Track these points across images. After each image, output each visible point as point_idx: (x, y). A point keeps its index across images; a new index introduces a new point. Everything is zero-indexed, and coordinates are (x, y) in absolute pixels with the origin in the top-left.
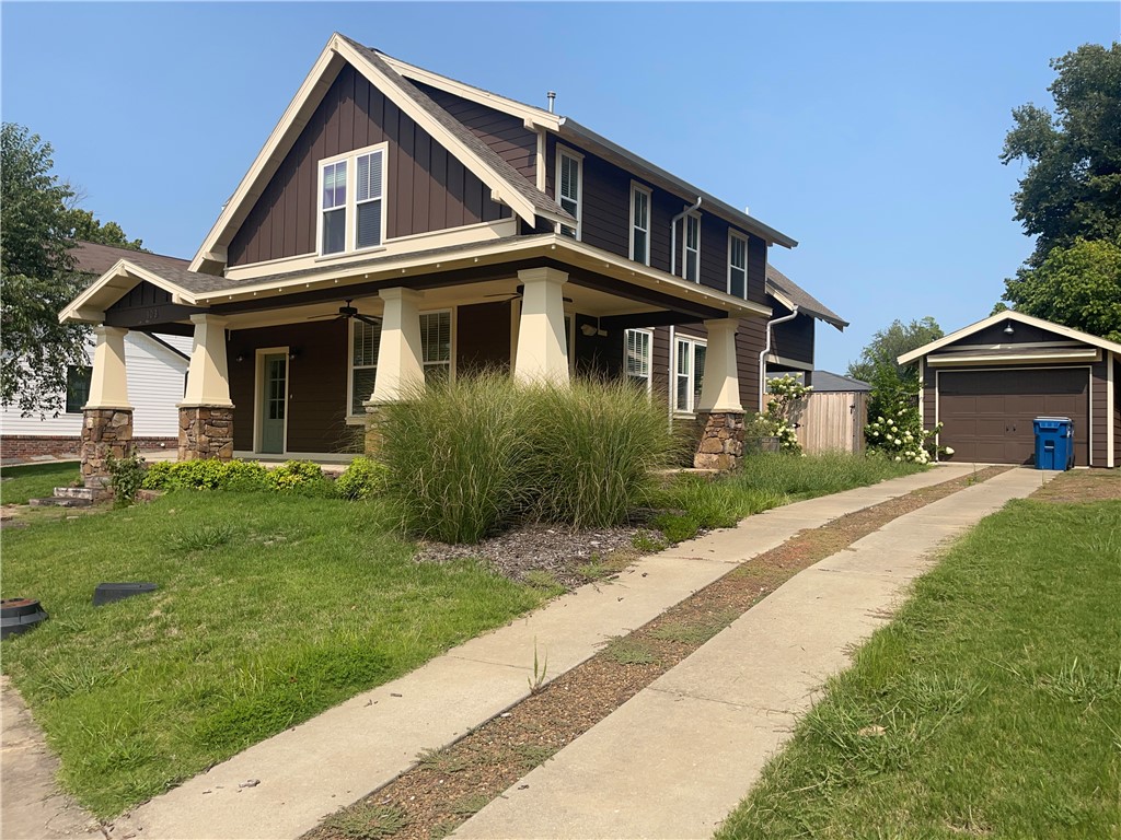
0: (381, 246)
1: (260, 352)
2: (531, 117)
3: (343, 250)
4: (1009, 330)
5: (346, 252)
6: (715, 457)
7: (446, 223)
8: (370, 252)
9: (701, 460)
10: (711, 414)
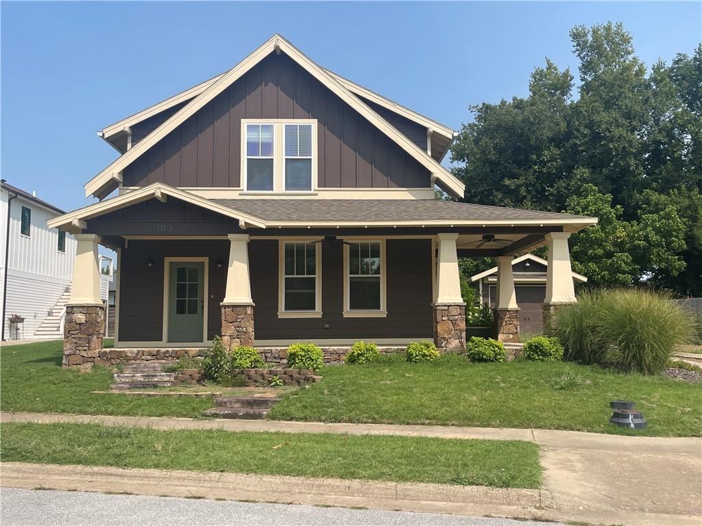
0: (312, 192)
1: (168, 260)
2: (432, 127)
3: (272, 190)
4: (528, 265)
5: (275, 191)
6: (511, 336)
7: (372, 184)
8: (299, 195)
9: (503, 338)
10: (508, 311)
